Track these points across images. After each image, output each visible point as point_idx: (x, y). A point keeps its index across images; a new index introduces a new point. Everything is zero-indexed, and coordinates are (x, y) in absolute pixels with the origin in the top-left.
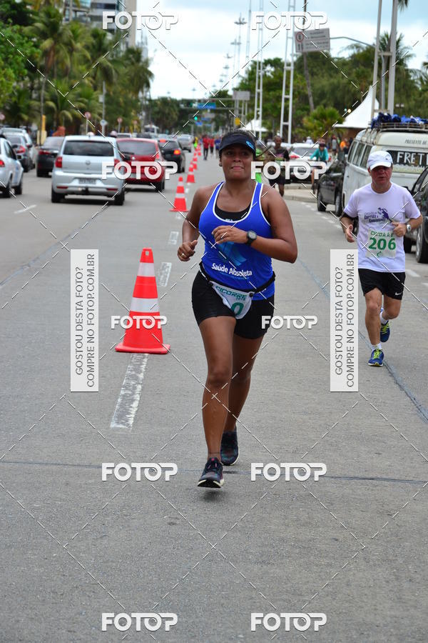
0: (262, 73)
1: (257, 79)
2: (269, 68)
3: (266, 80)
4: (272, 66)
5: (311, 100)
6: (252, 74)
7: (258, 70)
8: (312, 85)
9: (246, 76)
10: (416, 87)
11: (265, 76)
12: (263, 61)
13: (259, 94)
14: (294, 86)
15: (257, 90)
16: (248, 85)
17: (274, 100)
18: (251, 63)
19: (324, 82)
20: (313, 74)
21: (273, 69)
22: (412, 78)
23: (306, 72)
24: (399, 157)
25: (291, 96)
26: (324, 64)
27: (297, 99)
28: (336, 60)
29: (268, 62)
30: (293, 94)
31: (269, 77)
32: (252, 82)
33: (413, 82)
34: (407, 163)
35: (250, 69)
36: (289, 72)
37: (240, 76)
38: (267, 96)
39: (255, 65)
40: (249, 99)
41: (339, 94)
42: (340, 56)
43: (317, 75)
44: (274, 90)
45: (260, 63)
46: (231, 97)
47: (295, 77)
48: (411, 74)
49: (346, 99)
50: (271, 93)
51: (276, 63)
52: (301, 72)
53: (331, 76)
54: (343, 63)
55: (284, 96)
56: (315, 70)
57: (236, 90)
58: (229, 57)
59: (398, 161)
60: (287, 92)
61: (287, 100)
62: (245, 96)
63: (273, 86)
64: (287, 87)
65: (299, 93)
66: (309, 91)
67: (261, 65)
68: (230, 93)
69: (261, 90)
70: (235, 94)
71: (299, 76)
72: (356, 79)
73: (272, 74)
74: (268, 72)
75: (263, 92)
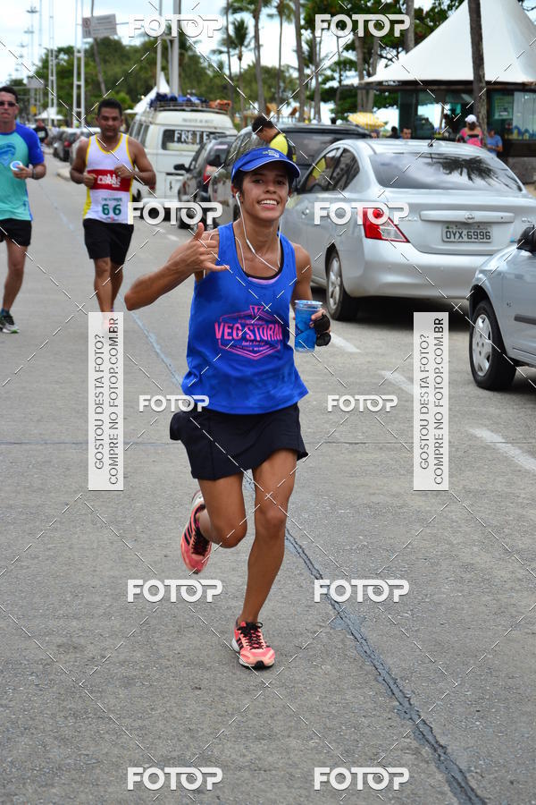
0: (55, 62)
1: (50, 67)
2: (62, 56)
3: (59, 68)
4: (65, 53)
5: (103, 86)
6: (45, 62)
7: (50, 58)
8: (105, 72)
9: (40, 64)
10: (206, 74)
11: (58, 64)
12: (56, 49)
13: (52, 82)
14: (86, 74)
15: (50, 78)
16: (42, 73)
17: (67, 87)
18: (45, 51)
19: (117, 69)
20: (105, 61)
21: (66, 57)
22: (202, 65)
23: (98, 59)
24: (177, 135)
25: (82, 83)
26: (116, 51)
27: (90, 87)
28: (128, 48)
29: (60, 50)
30: (86, 81)
31: (63, 66)
32: (45, 70)
33: (204, 69)
34: (185, 142)
35: (44, 57)
36: (79, 59)
37: (34, 65)
38: (61, 84)
39: (49, 52)
40: (42, 87)
41: (131, 81)
42: (133, 43)
43: (109, 62)
44: (68, 77)
45: (52, 51)
46: (25, 85)
47: (87, 65)
48: (202, 61)
49: (139, 86)
50: (66, 81)
51: (69, 51)
52: (94, 61)
53: (123, 63)
54: (135, 50)
55: (76, 83)
56: (107, 57)
57: (29, 77)
58: (23, 46)
59: (176, 139)
60: (79, 79)
61: (79, 87)
62: (39, 83)
63: (65, 74)
64: (79, 74)
65: (93, 81)
66: (101, 78)
67: (54, 53)
68: (25, 81)
69: (54, 78)
70: (29, 82)
71: (92, 64)
72: (147, 66)
73: (65, 61)
74: (62, 59)
75: (57, 79)
